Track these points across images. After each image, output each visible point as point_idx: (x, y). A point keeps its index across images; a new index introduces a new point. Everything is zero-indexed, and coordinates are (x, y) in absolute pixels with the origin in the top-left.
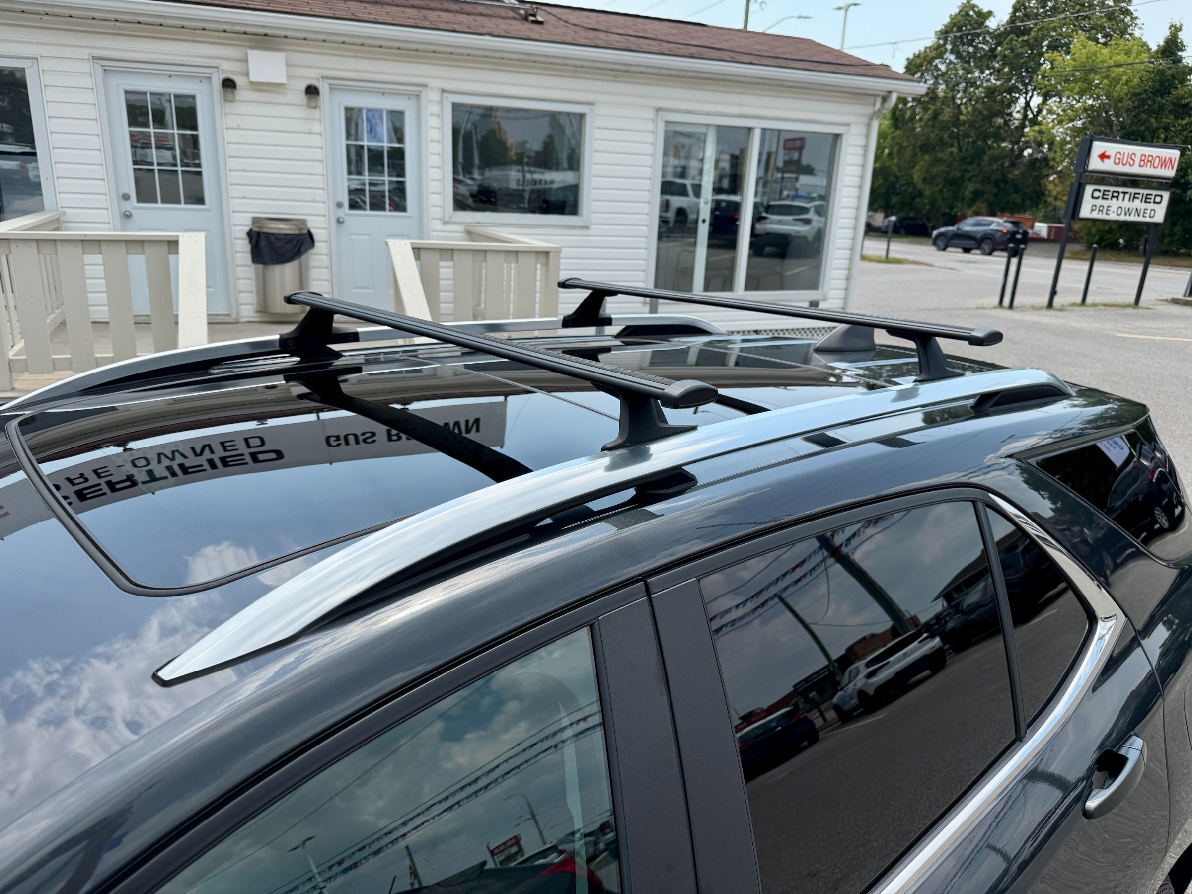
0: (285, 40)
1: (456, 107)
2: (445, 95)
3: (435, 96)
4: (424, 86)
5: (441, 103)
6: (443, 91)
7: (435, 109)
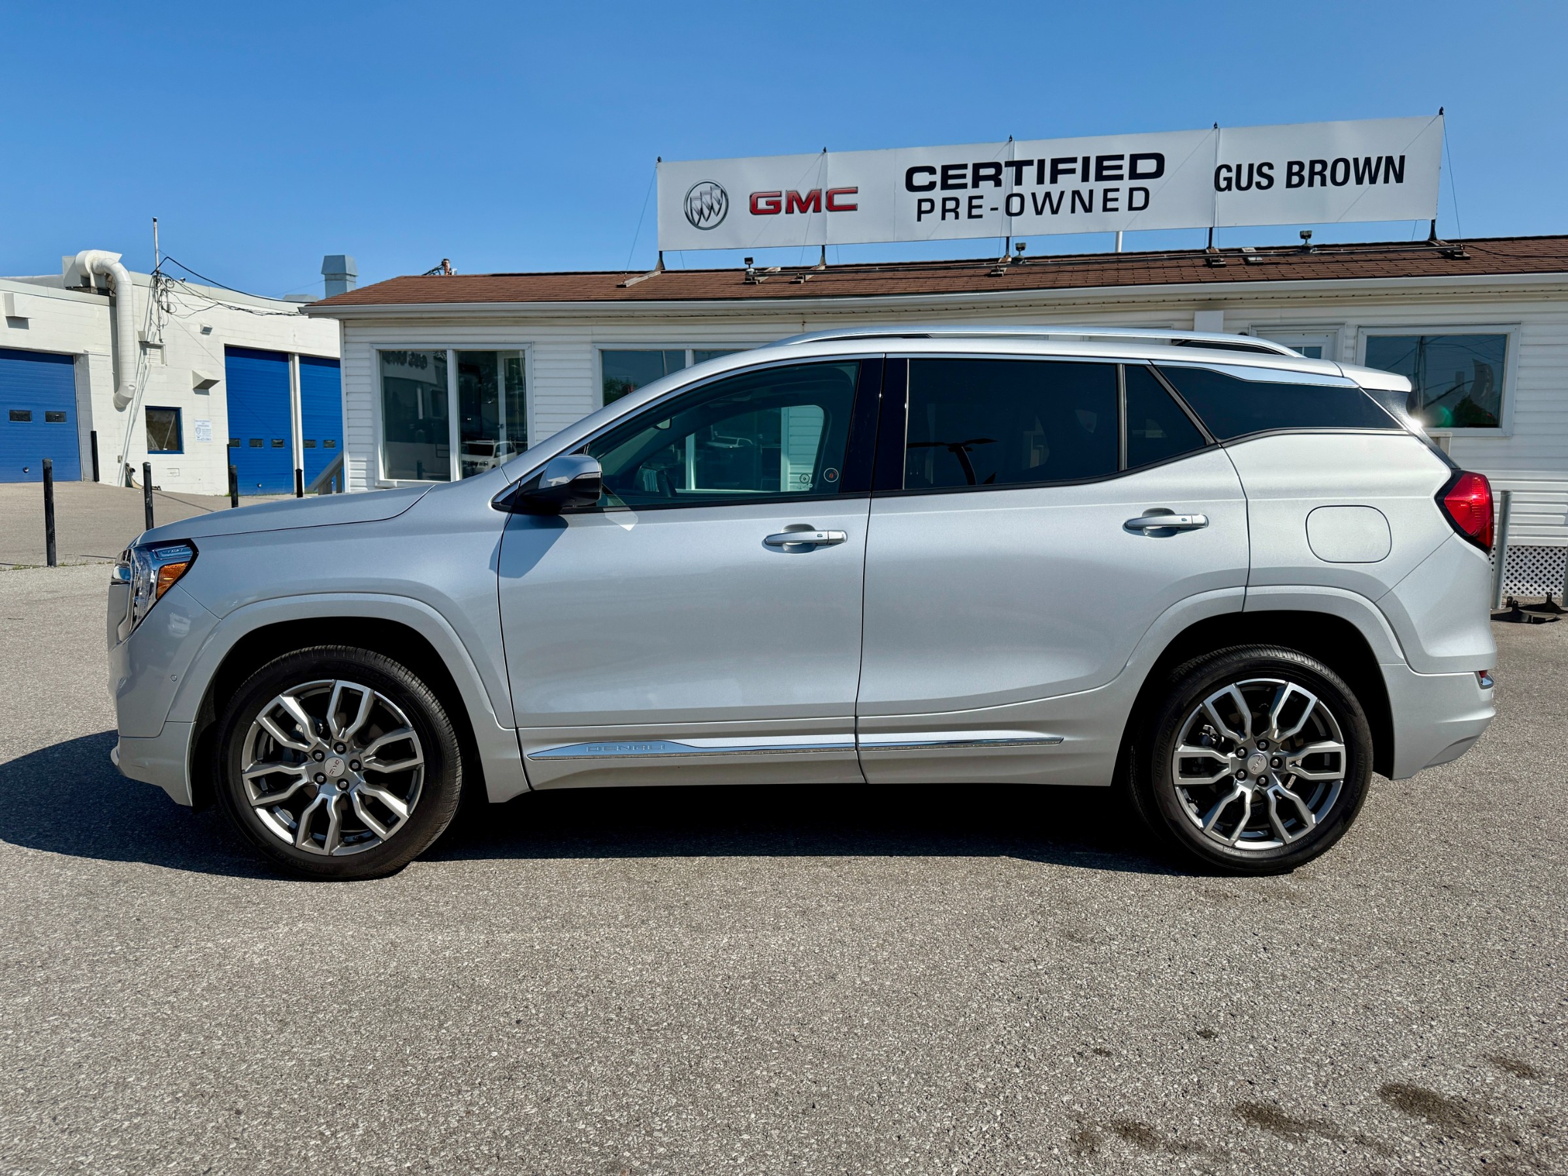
0: (1226, 301)
1: (1370, 339)
2: (1360, 329)
3: (1351, 332)
4: (1343, 324)
5: (1356, 337)
6: (1360, 327)
7: (1351, 342)
